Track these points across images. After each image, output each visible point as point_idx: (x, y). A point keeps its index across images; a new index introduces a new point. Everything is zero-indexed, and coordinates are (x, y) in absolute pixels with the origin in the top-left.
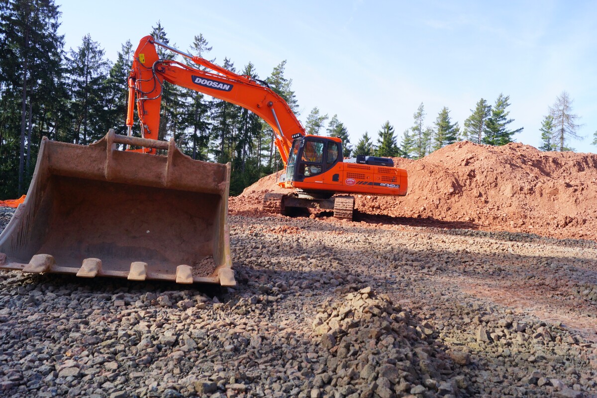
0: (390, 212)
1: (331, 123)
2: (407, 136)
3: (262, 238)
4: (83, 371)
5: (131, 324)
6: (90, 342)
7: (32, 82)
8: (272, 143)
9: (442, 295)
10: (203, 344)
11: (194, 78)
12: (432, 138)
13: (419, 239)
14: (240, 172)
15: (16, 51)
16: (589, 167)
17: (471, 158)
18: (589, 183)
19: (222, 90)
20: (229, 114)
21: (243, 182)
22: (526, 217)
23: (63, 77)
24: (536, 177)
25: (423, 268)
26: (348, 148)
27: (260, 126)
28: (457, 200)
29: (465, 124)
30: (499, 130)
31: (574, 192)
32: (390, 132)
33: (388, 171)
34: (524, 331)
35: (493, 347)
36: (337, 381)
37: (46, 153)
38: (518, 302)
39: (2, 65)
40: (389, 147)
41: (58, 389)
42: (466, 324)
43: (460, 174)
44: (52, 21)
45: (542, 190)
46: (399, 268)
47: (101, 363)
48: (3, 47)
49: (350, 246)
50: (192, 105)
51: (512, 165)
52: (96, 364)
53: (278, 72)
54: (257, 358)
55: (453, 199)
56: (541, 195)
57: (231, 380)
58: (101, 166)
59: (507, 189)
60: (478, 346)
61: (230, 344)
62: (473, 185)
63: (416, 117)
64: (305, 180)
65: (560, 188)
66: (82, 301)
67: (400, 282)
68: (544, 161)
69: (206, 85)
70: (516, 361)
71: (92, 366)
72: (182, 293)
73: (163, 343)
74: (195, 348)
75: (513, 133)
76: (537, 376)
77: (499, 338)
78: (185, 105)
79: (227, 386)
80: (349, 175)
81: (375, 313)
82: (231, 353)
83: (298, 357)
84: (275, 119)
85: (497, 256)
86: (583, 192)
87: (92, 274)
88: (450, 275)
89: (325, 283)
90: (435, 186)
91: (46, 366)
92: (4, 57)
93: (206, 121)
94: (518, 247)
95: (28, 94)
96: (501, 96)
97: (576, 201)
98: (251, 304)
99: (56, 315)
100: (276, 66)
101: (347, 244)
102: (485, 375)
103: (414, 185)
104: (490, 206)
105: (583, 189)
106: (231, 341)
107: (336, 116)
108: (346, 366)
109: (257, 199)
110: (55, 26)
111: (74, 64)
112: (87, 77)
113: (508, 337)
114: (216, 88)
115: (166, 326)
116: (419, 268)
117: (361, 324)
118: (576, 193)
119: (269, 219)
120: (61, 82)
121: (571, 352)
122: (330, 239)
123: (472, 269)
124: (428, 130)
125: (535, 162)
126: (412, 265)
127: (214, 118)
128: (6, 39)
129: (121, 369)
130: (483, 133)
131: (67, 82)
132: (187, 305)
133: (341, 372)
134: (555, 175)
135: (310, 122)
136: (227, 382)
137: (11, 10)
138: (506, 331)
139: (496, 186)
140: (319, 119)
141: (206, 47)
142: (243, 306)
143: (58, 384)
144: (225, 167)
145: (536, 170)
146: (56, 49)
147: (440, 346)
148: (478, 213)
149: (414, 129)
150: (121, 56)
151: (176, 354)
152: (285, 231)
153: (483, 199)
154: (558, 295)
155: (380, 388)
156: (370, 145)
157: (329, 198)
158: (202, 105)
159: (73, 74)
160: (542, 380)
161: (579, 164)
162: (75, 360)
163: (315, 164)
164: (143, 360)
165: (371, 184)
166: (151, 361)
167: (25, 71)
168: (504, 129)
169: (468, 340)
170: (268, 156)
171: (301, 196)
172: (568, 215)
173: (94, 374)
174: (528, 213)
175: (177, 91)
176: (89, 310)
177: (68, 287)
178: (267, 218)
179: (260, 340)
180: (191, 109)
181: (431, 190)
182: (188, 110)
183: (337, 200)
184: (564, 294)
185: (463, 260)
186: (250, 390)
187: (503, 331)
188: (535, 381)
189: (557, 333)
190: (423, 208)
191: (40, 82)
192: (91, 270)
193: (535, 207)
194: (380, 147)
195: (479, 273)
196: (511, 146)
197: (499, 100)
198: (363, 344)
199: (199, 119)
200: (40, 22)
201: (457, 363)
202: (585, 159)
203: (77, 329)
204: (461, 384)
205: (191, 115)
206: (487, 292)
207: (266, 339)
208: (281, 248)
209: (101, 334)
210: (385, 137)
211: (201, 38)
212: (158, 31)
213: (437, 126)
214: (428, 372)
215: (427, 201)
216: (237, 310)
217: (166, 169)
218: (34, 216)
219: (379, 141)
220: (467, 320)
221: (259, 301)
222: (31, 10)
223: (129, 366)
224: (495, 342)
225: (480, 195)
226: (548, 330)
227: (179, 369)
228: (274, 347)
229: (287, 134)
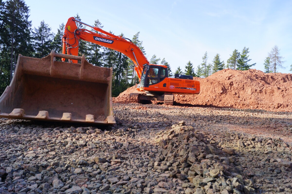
0: (191, 102)
1: (162, 62)
2: (199, 68)
3: (129, 111)
4: (38, 155)
5: (63, 139)
6: (42, 145)
7: (16, 44)
8: (133, 72)
9: (219, 130)
10: (99, 146)
11: (94, 38)
12: (211, 69)
13: (206, 112)
14: (118, 86)
15: (8, 29)
16: (289, 80)
17: (231, 76)
18: (289, 88)
19: (108, 43)
20: (112, 58)
21: (119, 91)
22: (258, 104)
23: (31, 41)
24: (263, 85)
25: (209, 121)
26: (170, 74)
27: (127, 64)
28: (224, 96)
29: (227, 62)
30: (244, 65)
31: (282, 91)
32: (191, 66)
33: (190, 82)
34: (261, 142)
35: (246, 149)
36: (167, 159)
37: (21, 62)
38: (257, 133)
39: (2, 36)
40: (191, 73)
41: (24, 161)
42: (232, 140)
43: (226, 84)
44: (26, 14)
45: (266, 91)
46: (197, 121)
47: (47, 152)
48: (2, 27)
49: (172, 114)
50: (94, 54)
51: (251, 79)
52: (44, 153)
53: (136, 37)
54: (126, 151)
55: (222, 96)
56: (266, 93)
57: (113, 158)
58: (48, 69)
59: (249, 91)
60: (238, 148)
61: (113, 145)
62: (232, 89)
63: (203, 59)
64: (150, 86)
65: (275, 90)
66: (38, 131)
67: (198, 126)
68: (267, 77)
69: (100, 41)
70: (258, 153)
71: (43, 153)
72: (89, 127)
73: (79, 145)
74: (95, 148)
75: (251, 66)
76: (269, 158)
77: (249, 145)
78: (90, 54)
79: (111, 160)
80: (171, 84)
81: (186, 130)
82: (113, 149)
83: (147, 151)
84: (134, 57)
85: (245, 118)
86: (286, 91)
87: (44, 117)
88: (222, 124)
89: (160, 126)
90: (214, 90)
91: (19, 153)
92: (2, 32)
93: (101, 62)
94: (255, 114)
95: (14, 49)
96: (245, 48)
97: (283, 96)
98: (124, 131)
99: (25, 135)
100: (135, 35)
101: (171, 113)
102: (243, 158)
103: (203, 89)
104: (240, 99)
105: (286, 90)
106: (114, 144)
107: (164, 59)
108: (172, 152)
109: (126, 98)
110: (27, 17)
111: (37, 35)
112: (42, 41)
113: (253, 144)
114: (105, 42)
115: (80, 139)
116: (207, 121)
117: (179, 135)
118: (283, 92)
119: (132, 104)
120: (30, 44)
121: (285, 150)
122: (162, 111)
123: (233, 122)
124: (209, 65)
125: (262, 78)
126: (203, 120)
127: (105, 60)
128: (3, 23)
129: (57, 155)
130: (236, 66)
131: (33, 43)
132: (91, 132)
133: (169, 155)
134: (272, 84)
135: (152, 62)
136: (111, 158)
137: (5, 9)
138: (252, 142)
139: (243, 89)
140: (156, 60)
141: (100, 26)
142: (119, 132)
143: (25, 160)
144: (110, 70)
145: (263, 82)
146: (27, 28)
147: (219, 147)
148: (235, 102)
149: (203, 65)
150: (59, 31)
151: (85, 149)
152: (140, 108)
153: (237, 96)
154: (277, 130)
155: (190, 157)
156: (181, 72)
157: (161, 95)
158: (99, 54)
159: (36, 40)
160: (272, 160)
161: (284, 79)
162: (34, 151)
163: (154, 79)
164: (68, 151)
165: (182, 88)
166: (72, 152)
167: (13, 39)
168: (246, 64)
169: (233, 146)
170: (131, 79)
171: (148, 95)
172: (279, 103)
173: (43, 157)
174: (259, 102)
175: (87, 47)
176: (42, 134)
177: (32, 126)
178: (131, 104)
179: (128, 144)
180: (93, 56)
181: (212, 92)
182: (92, 57)
183: (165, 96)
184: (280, 130)
185: (229, 118)
186: (123, 162)
187: (251, 142)
188: (269, 160)
189: (278, 142)
190: (207, 100)
191: (20, 44)
192: (43, 115)
193: (263, 99)
194: (186, 74)
195: (237, 123)
196: (251, 71)
197: (244, 50)
198: (181, 143)
199: (98, 61)
200: (19, 15)
201: (228, 154)
202: (287, 76)
203: (36, 140)
204: (231, 160)
205: (93, 59)
206: (241, 129)
207: (131, 144)
208: (138, 114)
209: (48, 142)
210: (189, 69)
211: (98, 21)
212: (77, 18)
213: (214, 63)
214: (214, 153)
215: (209, 97)
216: (116, 134)
217: (80, 71)
218: (15, 93)
219: (186, 71)
220: (232, 138)
221: (127, 131)
222: (15, 9)
223: (61, 154)
224: (247, 147)
225: (236, 94)
226: (274, 141)
227: (87, 154)
228: (135, 146)
229: (140, 64)
